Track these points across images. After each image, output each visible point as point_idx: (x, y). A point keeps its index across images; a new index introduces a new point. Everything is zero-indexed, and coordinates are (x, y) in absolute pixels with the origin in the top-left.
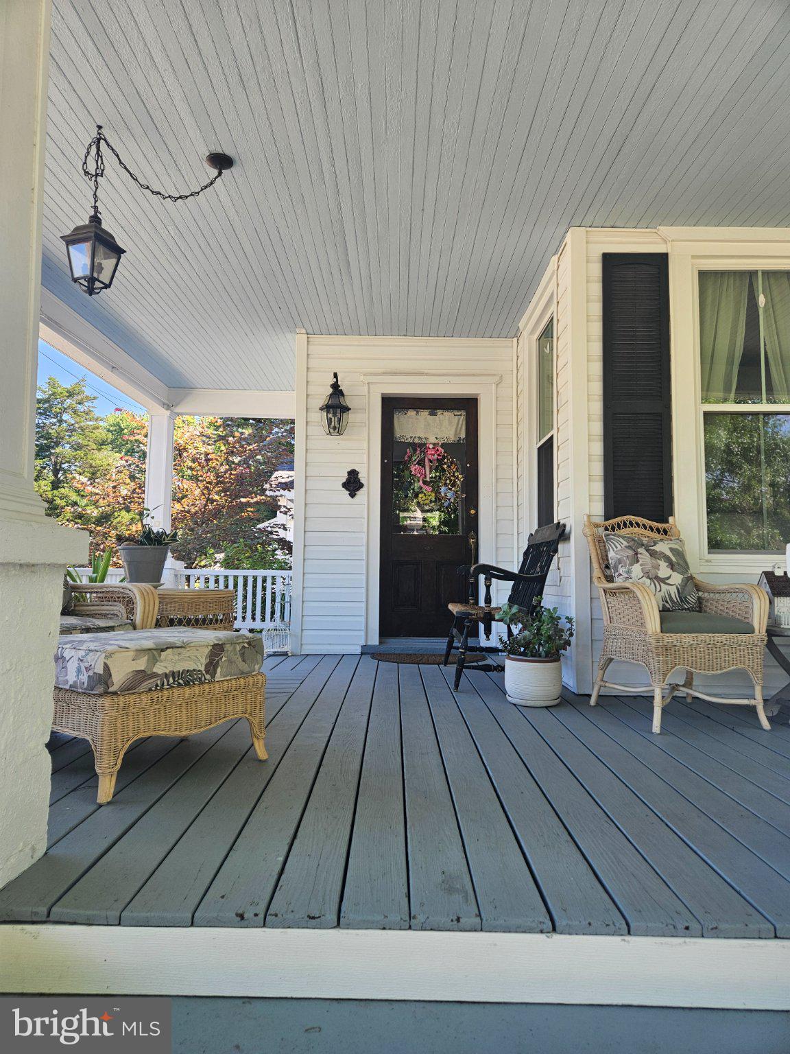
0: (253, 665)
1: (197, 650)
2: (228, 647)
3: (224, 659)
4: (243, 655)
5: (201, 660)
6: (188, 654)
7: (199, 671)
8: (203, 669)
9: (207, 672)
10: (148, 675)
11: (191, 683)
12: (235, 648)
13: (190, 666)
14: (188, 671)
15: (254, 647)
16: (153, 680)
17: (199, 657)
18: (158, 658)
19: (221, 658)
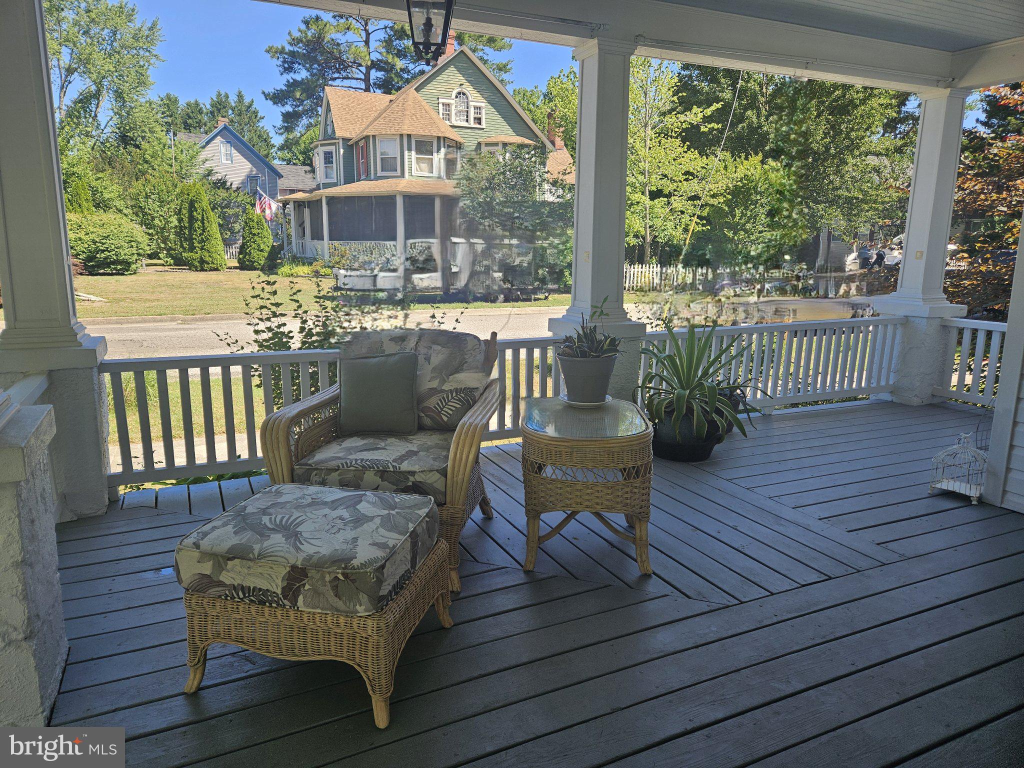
0: (352, 604)
1: (271, 568)
2: (312, 573)
3: (307, 587)
4: (335, 588)
5: (277, 581)
6: (260, 570)
7: (274, 593)
8: (279, 591)
9: (285, 597)
10: (215, 582)
11: (267, 604)
12: (323, 578)
13: (263, 584)
14: (260, 590)
15: (353, 581)
16: (220, 589)
17: (274, 577)
18: (224, 566)
19: (304, 585)
